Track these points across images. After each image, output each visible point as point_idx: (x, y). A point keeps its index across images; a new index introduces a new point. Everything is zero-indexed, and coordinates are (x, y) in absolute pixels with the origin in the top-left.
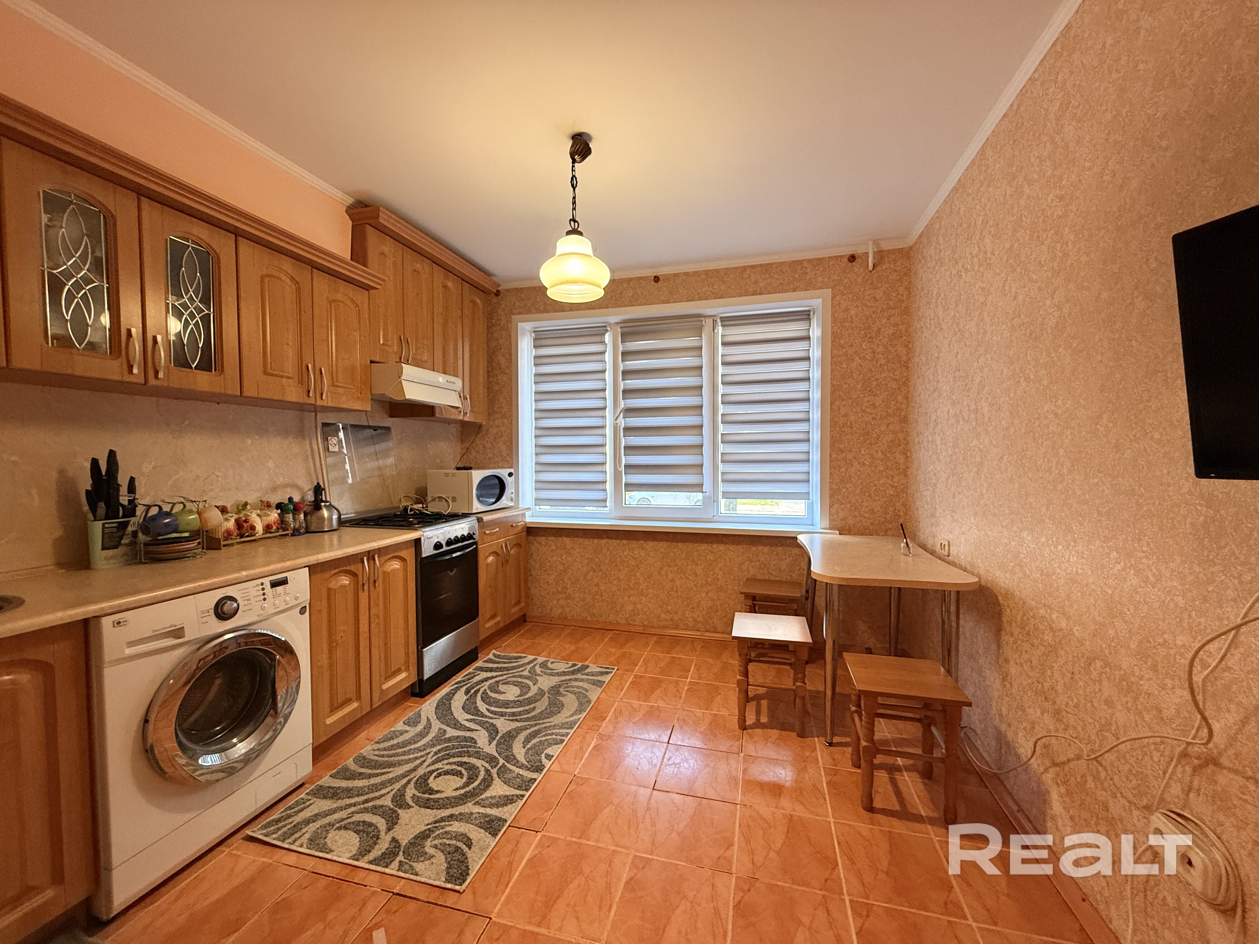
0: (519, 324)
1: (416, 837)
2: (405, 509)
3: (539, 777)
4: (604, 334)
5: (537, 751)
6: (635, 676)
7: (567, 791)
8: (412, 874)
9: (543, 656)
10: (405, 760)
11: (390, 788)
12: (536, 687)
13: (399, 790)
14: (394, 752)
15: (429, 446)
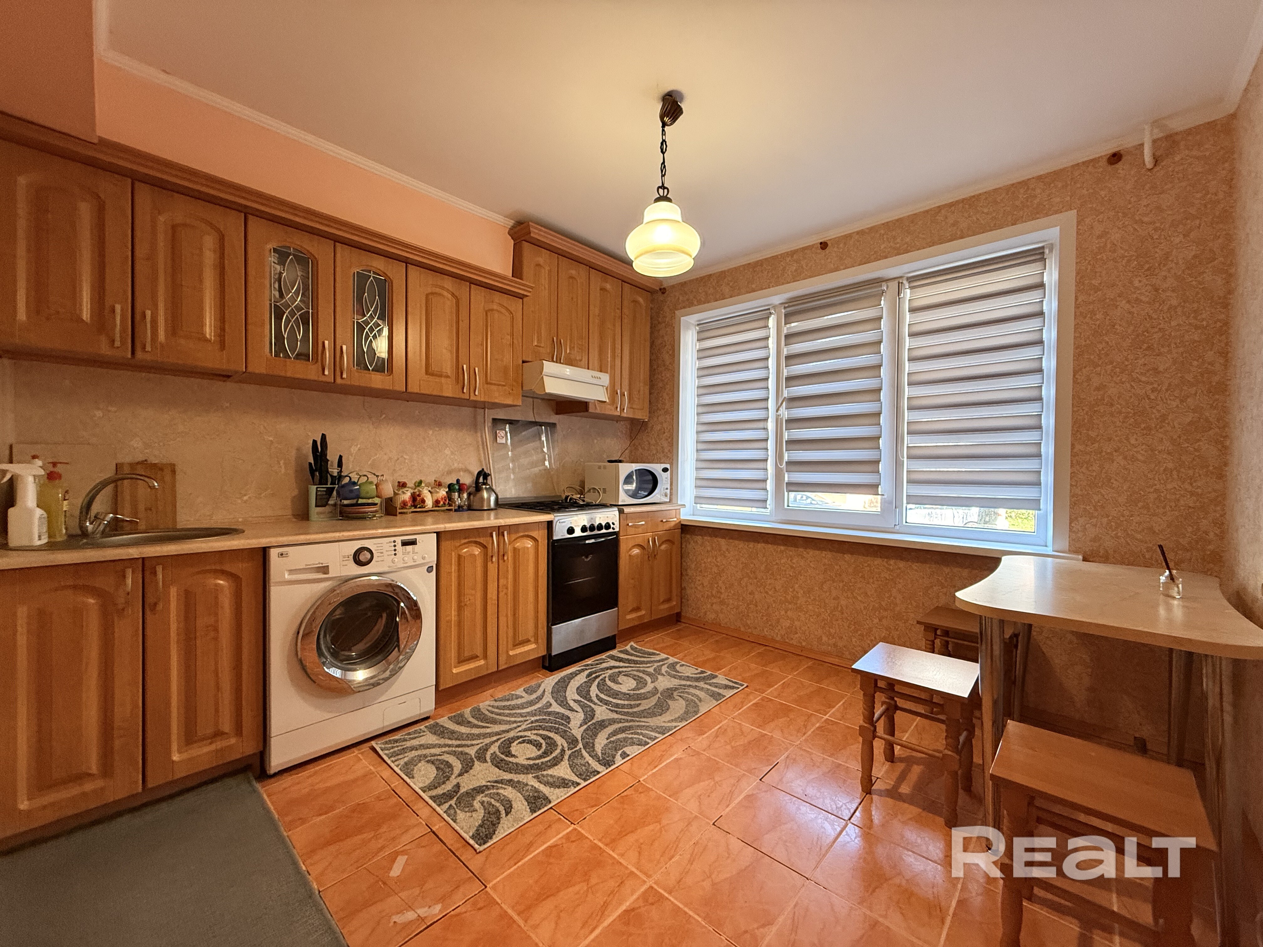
0: (682, 318)
1: (474, 789)
2: (567, 497)
3: (603, 771)
4: (768, 318)
5: (615, 746)
6: (762, 699)
7: (622, 795)
8: (452, 819)
9: (677, 658)
10: (507, 721)
11: (481, 741)
12: (652, 686)
13: (486, 745)
14: (502, 711)
15: (595, 441)
